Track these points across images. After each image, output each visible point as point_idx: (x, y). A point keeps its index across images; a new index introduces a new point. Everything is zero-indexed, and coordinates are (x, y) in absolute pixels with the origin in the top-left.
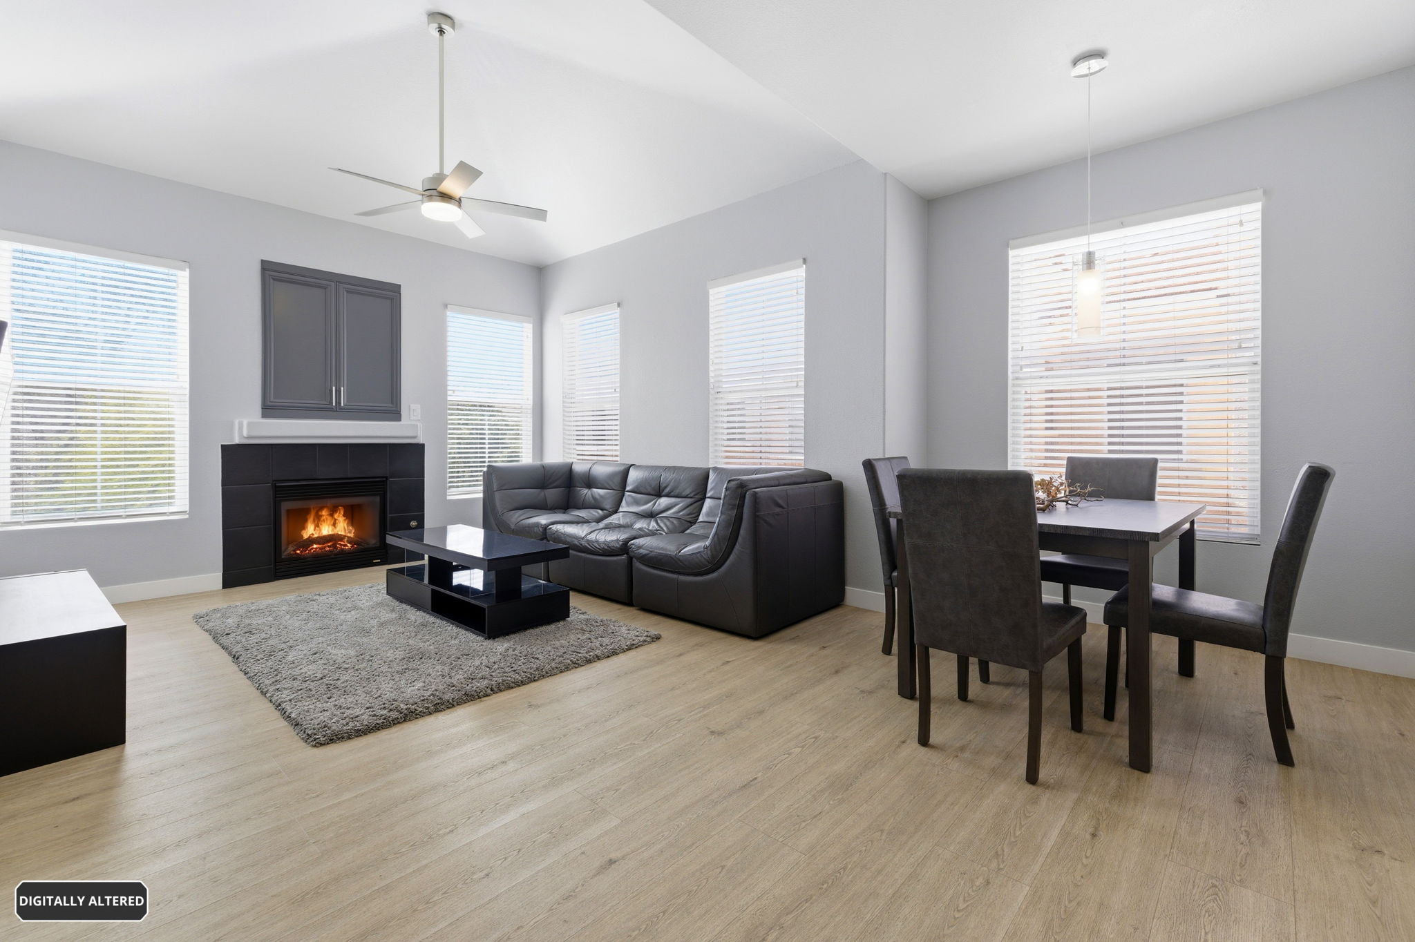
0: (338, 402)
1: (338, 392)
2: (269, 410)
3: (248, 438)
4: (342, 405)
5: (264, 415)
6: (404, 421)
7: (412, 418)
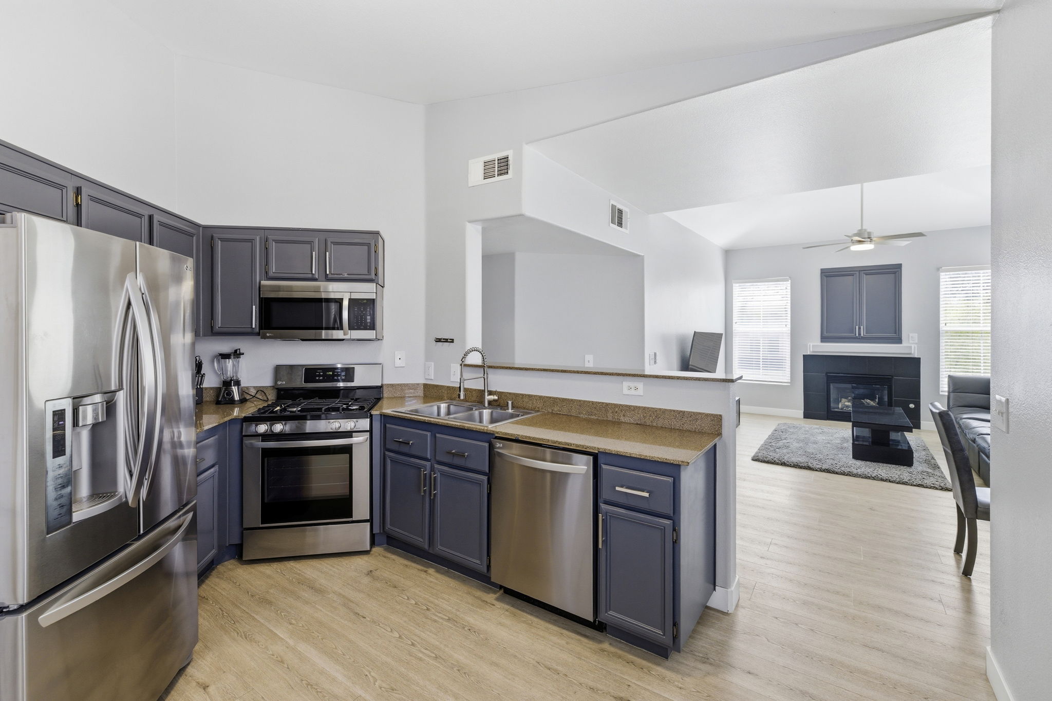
0: (860, 334)
1: (860, 328)
2: (824, 339)
3: (813, 352)
4: (862, 335)
5: (822, 341)
6: (904, 344)
7: (911, 342)
